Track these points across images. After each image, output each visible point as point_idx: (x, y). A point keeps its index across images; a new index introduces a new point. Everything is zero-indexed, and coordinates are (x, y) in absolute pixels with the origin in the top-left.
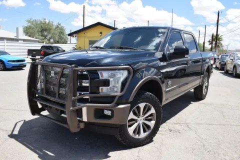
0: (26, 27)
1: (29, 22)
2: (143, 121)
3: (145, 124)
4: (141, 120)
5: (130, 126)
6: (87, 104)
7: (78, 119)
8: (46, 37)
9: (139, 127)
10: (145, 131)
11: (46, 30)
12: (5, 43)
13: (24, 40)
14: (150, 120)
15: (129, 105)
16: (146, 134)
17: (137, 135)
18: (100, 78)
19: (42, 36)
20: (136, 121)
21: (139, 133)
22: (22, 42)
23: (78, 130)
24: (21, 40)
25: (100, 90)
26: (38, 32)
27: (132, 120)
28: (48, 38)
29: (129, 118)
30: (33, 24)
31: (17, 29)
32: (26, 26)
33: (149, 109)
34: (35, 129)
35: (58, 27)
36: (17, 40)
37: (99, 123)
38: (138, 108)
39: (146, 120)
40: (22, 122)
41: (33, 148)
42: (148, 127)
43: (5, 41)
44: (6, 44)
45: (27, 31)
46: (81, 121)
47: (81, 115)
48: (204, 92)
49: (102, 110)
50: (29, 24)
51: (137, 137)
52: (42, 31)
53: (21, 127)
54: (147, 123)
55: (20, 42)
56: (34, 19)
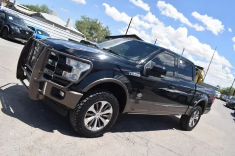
0: (79, 21)
1: (83, 17)
2: (99, 116)
3: (100, 119)
4: (98, 115)
5: (87, 117)
6: (50, 81)
7: (40, 90)
8: (92, 34)
9: (95, 121)
10: (98, 126)
11: (94, 29)
12: (53, 27)
13: (71, 31)
14: (105, 118)
15: (82, 94)
16: (98, 129)
17: (90, 127)
18: (67, 63)
19: (89, 33)
20: (94, 114)
21: (92, 125)
22: (69, 32)
23: (37, 99)
24: (69, 30)
25: (63, 74)
26: (88, 28)
27: (91, 112)
28: (94, 36)
29: (89, 110)
30: (85, 21)
31: (69, 20)
32: (80, 20)
33: (108, 108)
34: (19, 92)
35: (105, 30)
36: (65, 29)
37: (54, 101)
38: (100, 104)
39: (102, 117)
40: (16, 84)
41: (4, 101)
42: (102, 123)
43: (53, 26)
44: (53, 29)
45: (79, 25)
46: (41, 93)
47: (42, 88)
48: (190, 124)
49: (59, 90)
50: (82, 20)
51: (90, 128)
52: (91, 29)
53: (11, 87)
54: (103, 120)
55: (67, 31)
56: (88, 17)
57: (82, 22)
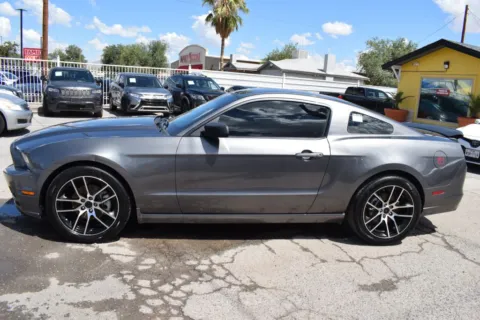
0: (365, 55)
1: (371, 44)
24: (330, 76)
30: (377, 49)
31: (326, 57)
32: (367, 51)
50: (372, 49)
56: (380, 39)
57: (372, 53)
